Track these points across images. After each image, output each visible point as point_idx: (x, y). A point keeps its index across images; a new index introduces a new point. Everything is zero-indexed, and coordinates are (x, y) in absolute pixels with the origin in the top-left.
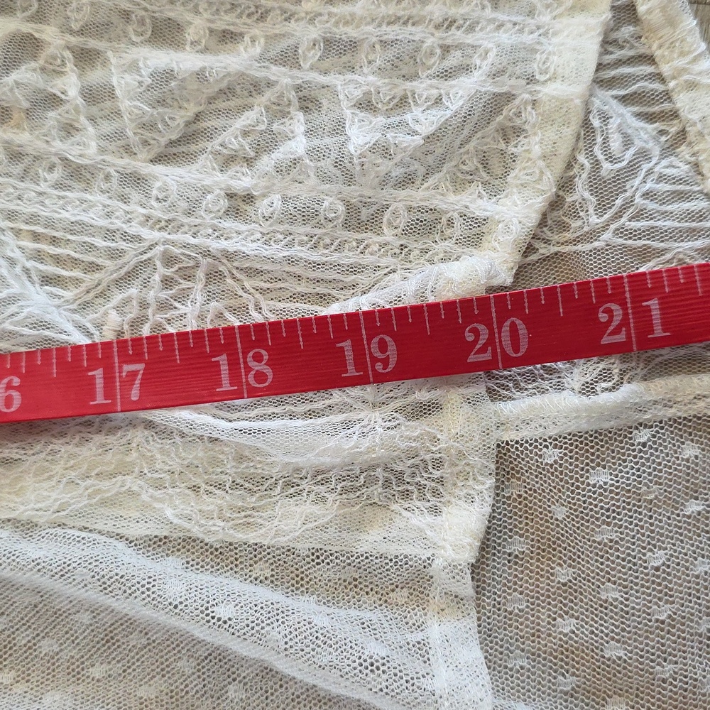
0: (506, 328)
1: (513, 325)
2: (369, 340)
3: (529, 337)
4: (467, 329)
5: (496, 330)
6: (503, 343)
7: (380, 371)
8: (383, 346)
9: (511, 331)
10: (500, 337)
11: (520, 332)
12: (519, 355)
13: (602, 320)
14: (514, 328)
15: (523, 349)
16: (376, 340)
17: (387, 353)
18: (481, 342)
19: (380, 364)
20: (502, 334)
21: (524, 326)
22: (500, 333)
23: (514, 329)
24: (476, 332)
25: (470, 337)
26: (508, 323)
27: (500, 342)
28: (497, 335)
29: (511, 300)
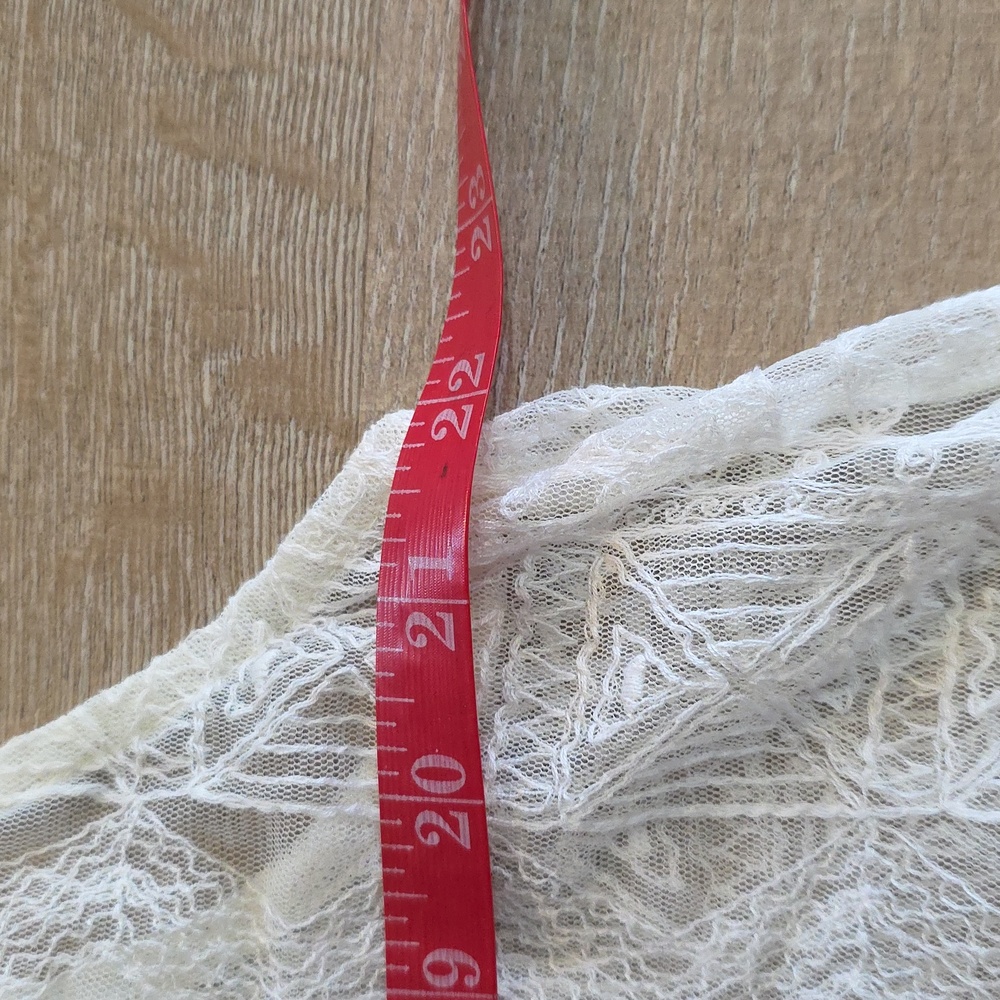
0: (424, 784)
1: (422, 773)
2: (428, 987)
3: (439, 753)
4: (423, 840)
5: (426, 799)
6: (445, 792)
7: (477, 980)
8: (440, 969)
9: (429, 778)
10: (436, 795)
11: (431, 765)
12: (462, 771)
13: (424, 644)
14: (425, 773)
15: (454, 765)
16: (429, 977)
17: (452, 963)
18: (441, 823)
19: (466, 979)
20: (433, 791)
21: (423, 758)
22: (429, 794)
23: (427, 773)
24: (427, 829)
25: (434, 839)
26: (417, 780)
27: (442, 796)
28: (433, 800)
29: (387, 770)
